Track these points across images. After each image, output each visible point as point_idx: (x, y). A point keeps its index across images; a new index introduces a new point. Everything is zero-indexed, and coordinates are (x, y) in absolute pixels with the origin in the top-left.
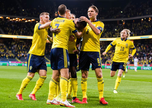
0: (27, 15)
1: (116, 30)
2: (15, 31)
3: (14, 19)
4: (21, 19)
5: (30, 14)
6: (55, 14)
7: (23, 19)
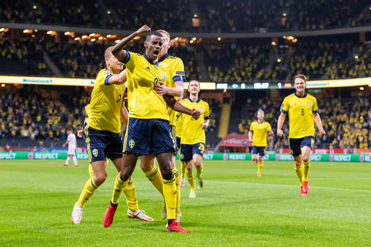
0: (119, 26)
1: (356, 57)
2: (89, 66)
3: (84, 37)
4: (104, 35)
5: (127, 22)
6: (193, 19)
7: (109, 36)
